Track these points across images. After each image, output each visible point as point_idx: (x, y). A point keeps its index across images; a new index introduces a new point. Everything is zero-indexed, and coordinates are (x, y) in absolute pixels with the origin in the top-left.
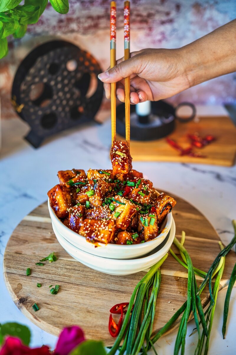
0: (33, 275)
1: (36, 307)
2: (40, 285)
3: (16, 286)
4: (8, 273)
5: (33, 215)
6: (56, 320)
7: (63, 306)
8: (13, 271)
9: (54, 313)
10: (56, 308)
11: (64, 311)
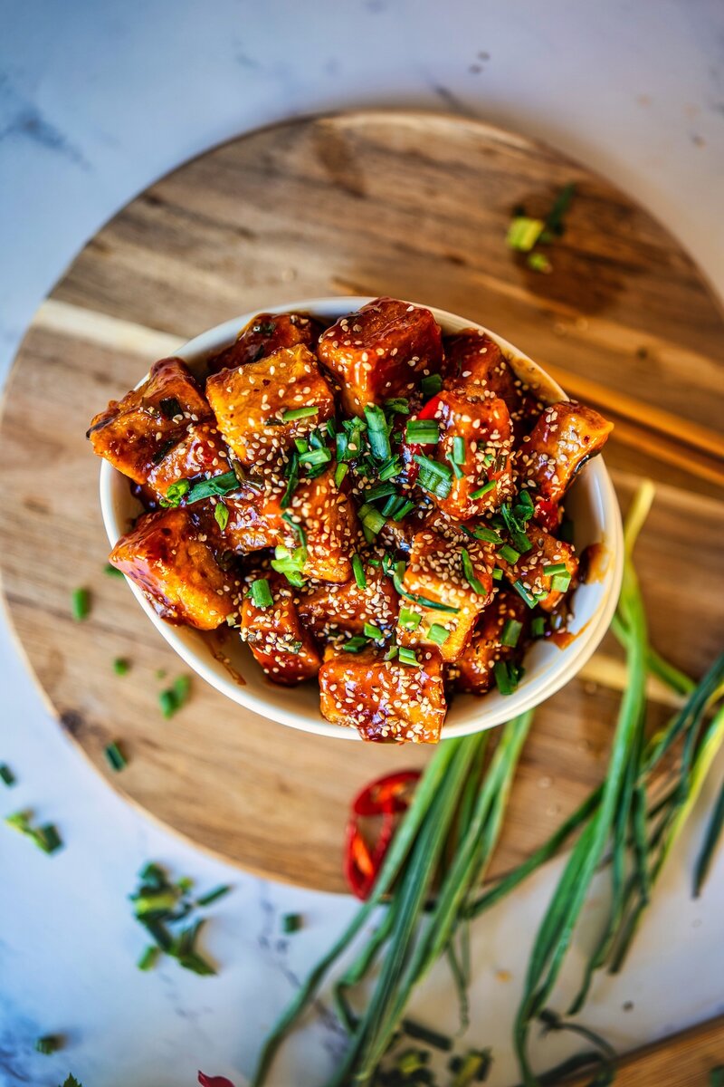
0: (99, 615)
1: (117, 754)
2: (124, 664)
3: (43, 661)
4: (12, 600)
5: (77, 303)
6: (182, 809)
7: (202, 760)
8: (27, 590)
9: (174, 784)
10: (181, 765)
11: (208, 777)
